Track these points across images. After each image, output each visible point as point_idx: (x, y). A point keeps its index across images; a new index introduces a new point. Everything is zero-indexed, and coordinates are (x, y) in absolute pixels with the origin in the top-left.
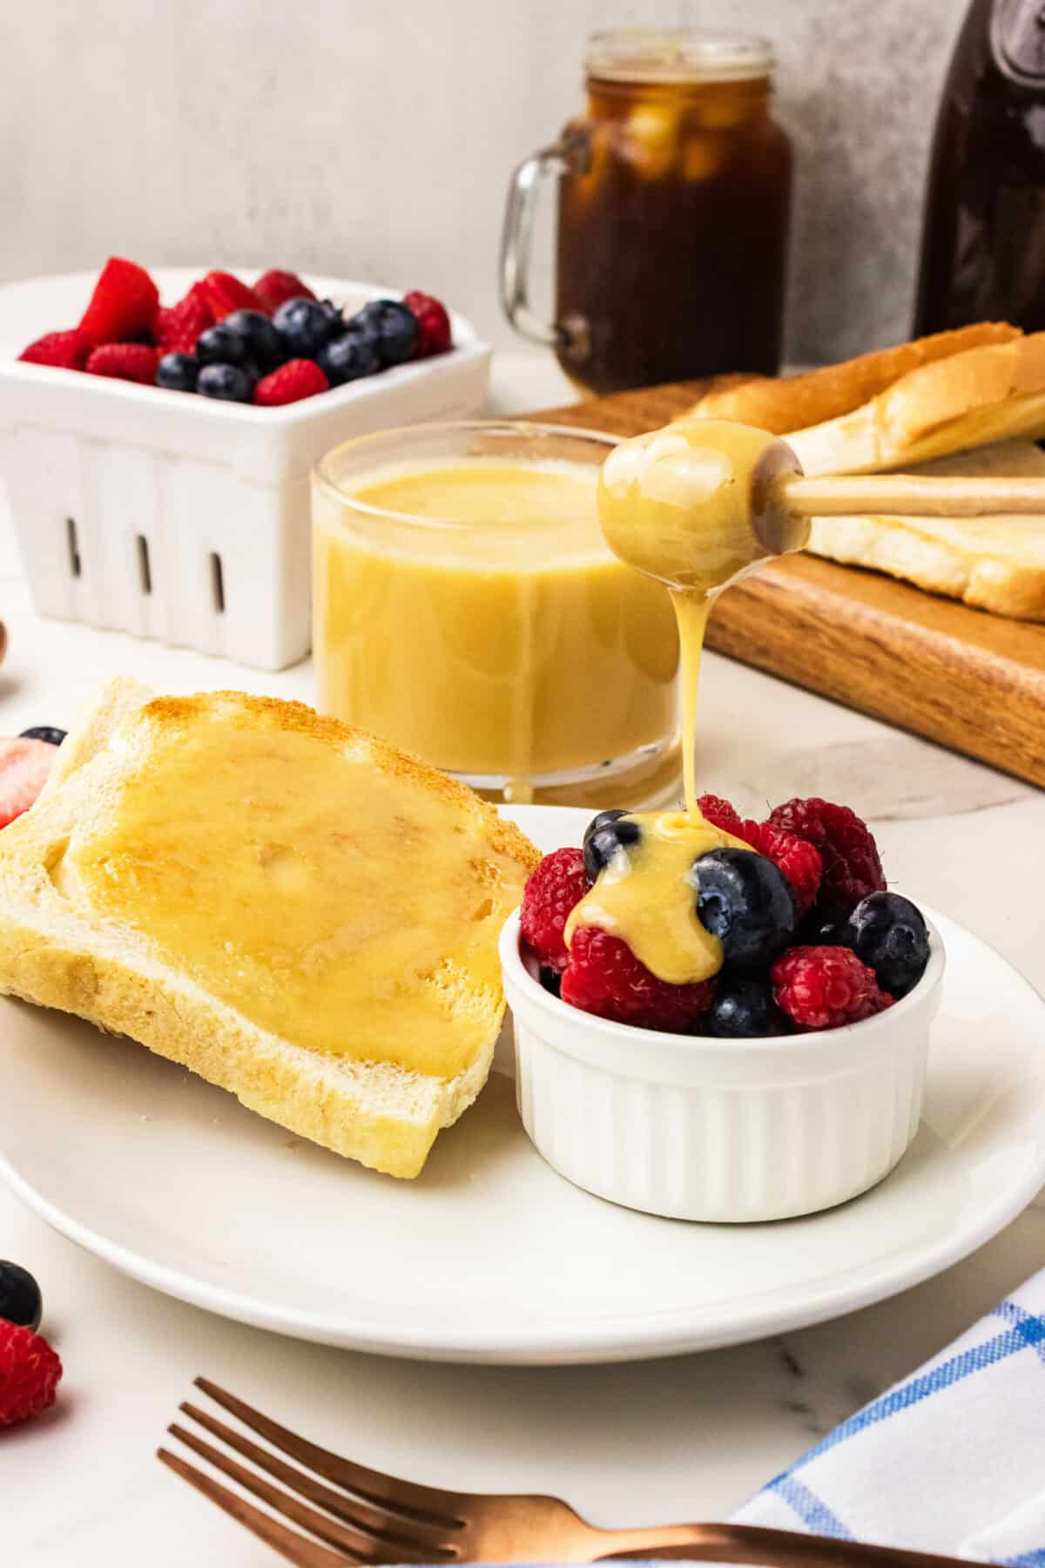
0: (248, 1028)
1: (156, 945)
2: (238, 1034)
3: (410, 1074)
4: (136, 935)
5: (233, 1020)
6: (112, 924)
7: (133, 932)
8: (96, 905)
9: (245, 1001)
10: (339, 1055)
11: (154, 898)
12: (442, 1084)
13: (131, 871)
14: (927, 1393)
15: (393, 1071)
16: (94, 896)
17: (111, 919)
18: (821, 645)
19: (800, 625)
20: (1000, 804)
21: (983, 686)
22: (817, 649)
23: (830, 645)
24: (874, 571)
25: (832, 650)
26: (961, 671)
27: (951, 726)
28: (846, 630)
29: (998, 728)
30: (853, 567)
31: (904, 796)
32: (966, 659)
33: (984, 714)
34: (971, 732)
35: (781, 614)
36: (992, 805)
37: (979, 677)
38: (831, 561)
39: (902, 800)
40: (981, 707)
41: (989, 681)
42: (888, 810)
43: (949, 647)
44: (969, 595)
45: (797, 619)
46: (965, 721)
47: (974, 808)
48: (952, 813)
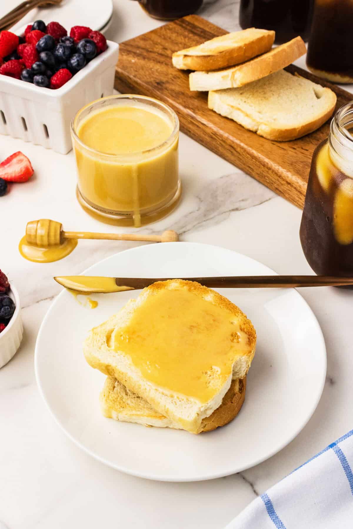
18: (217, 144)
19: (212, 137)
20: (267, 201)
21: (262, 167)
22: (216, 144)
23: (220, 145)
24: (232, 120)
25: (220, 146)
26: (256, 161)
27: (254, 174)
28: (224, 142)
29: (266, 178)
30: (226, 118)
31: (241, 199)
32: (258, 158)
33: (262, 173)
34: (259, 177)
35: (206, 133)
36: (264, 202)
37: (261, 164)
38: (220, 115)
39: (240, 201)
40: (262, 172)
41: (264, 166)
42: (236, 205)
43: (253, 153)
44: (258, 133)
45: (211, 135)
46: (257, 174)
47: (260, 203)
48: (254, 206)
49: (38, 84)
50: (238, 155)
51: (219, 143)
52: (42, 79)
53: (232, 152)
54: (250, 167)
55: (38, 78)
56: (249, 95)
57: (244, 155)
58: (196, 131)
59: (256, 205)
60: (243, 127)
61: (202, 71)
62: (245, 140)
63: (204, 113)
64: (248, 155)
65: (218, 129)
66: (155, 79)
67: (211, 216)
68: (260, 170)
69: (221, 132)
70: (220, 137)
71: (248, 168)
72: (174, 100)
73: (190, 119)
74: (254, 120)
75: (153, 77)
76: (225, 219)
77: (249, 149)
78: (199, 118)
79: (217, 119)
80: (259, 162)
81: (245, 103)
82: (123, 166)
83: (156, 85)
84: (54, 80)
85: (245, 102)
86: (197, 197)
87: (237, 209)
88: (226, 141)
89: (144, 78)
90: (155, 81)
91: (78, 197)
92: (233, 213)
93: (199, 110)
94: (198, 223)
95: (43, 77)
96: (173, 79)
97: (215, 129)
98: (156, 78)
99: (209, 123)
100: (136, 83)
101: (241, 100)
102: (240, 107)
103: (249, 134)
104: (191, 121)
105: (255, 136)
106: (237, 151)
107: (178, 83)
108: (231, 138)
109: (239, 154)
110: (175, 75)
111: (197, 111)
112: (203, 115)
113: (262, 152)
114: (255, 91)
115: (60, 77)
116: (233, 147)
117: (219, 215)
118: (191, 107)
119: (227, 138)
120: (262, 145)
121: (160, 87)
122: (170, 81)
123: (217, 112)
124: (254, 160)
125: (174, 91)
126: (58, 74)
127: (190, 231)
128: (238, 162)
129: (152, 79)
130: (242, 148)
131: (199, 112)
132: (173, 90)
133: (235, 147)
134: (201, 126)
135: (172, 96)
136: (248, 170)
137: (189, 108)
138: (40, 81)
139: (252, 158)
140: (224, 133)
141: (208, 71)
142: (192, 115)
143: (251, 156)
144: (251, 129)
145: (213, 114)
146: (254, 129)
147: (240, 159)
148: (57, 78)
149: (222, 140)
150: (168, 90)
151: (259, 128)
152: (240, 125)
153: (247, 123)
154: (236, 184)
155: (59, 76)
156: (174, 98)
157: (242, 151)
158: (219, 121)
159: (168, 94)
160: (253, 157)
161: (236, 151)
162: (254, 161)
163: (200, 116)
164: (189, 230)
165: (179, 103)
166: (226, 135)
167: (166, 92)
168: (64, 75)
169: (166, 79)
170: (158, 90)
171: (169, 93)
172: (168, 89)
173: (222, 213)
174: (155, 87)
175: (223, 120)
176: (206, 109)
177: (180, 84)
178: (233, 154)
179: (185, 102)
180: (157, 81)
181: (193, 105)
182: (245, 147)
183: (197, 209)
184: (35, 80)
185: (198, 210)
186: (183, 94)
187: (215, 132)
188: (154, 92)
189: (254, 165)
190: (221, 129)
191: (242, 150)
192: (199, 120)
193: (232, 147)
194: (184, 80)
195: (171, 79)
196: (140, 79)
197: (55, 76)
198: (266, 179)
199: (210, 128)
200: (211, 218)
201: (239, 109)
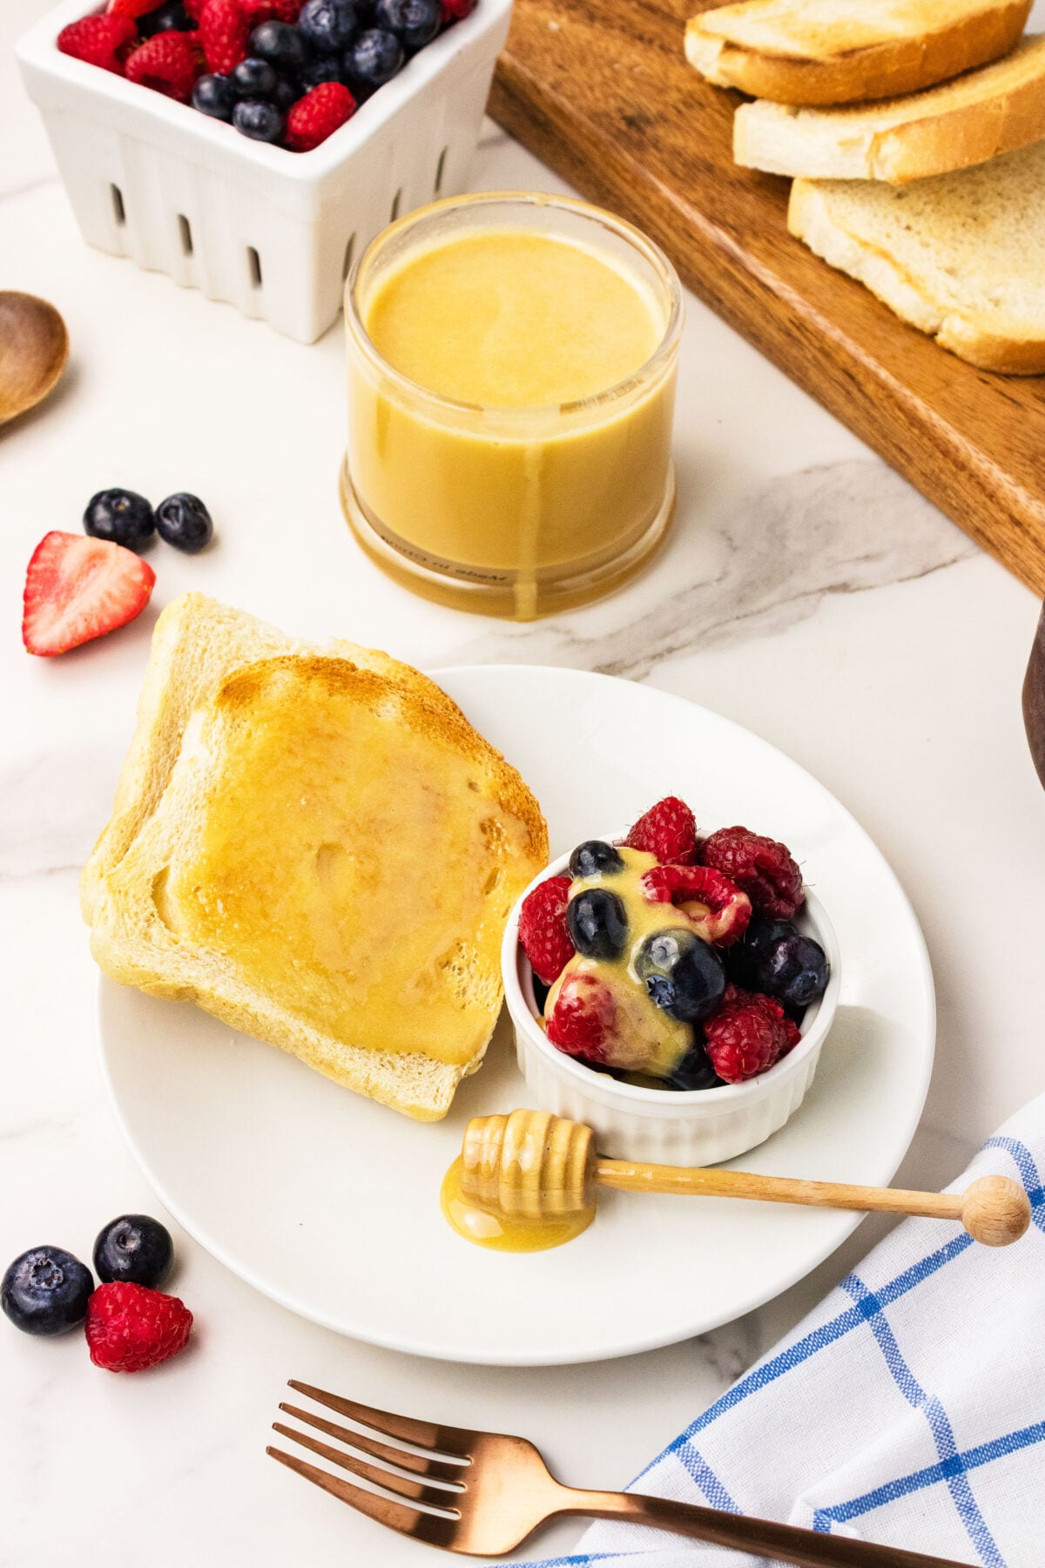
0: (312, 1035)
1: (242, 968)
2: (306, 1039)
3: (434, 1063)
4: (225, 960)
5: (301, 1030)
6: (207, 953)
7: (223, 958)
8: (195, 940)
9: (309, 1011)
10: (379, 1050)
11: (236, 926)
12: (457, 1069)
13: (219, 901)
14: (788, 1368)
15: (421, 1061)
16: (193, 929)
17: (207, 948)
18: (805, 357)
19: (789, 334)
20: (944, 565)
21: (941, 456)
22: (801, 358)
23: (813, 361)
24: (859, 284)
25: (815, 367)
26: (924, 434)
27: (911, 471)
28: (827, 355)
29: (949, 492)
30: (842, 274)
31: (861, 552)
32: (928, 425)
33: (938, 478)
34: (928, 485)
35: (772, 317)
36: (936, 568)
37: (937, 446)
38: (822, 260)
39: (858, 559)
40: (937, 470)
41: (946, 453)
42: (844, 574)
43: (915, 407)
44: (941, 338)
45: (786, 328)
46: (923, 474)
47: (920, 572)
48: (901, 580)
49: (249, 130)
50: (868, 405)
51: (809, 356)
52: (262, 116)
53: (849, 393)
54: (901, 450)
55: (249, 111)
56: (926, 203)
57: (885, 409)
58: (740, 303)
59: (909, 578)
60: (892, 313)
61: (780, 102)
62: (894, 357)
63: (772, 249)
64: (899, 414)
65: (813, 311)
66: (623, 105)
67: (764, 602)
68: (932, 465)
69: (821, 322)
70: (817, 338)
71: (894, 451)
72: (678, 192)
73: (723, 262)
74: (930, 299)
75: (615, 96)
76: (802, 618)
77: (905, 392)
78: (753, 263)
79: (811, 275)
80: (930, 439)
81: (906, 232)
82: (497, 444)
83: (623, 126)
84: (299, 121)
85: (908, 228)
86: (723, 533)
87: (844, 588)
88: (834, 354)
89: (585, 97)
90: (620, 110)
91: (344, 502)
92: (830, 598)
93: (755, 235)
94: (718, 625)
95: (265, 111)
96: (681, 107)
97: (803, 308)
98: (625, 101)
99: (785, 286)
100: (559, 111)
101: (898, 220)
102: (887, 245)
103: (907, 340)
104: (726, 269)
105: (926, 349)
106: (866, 395)
107: (698, 125)
108: (851, 346)
109: (872, 403)
110: (691, 94)
111: (749, 239)
112: (769, 256)
113: (945, 406)
114: (944, 191)
115: (320, 110)
116: (852, 378)
117: (783, 601)
118: (731, 222)
119: (839, 347)
120: (948, 384)
121: (635, 135)
122: (672, 114)
123: (815, 250)
124: (916, 431)
125: (680, 154)
126: (313, 101)
127: (687, 650)
128: (865, 426)
129: (613, 103)
130: (882, 386)
131: (756, 244)
132: (676, 152)
133: (860, 378)
134: (758, 291)
135: (674, 174)
136: (894, 457)
137: (723, 225)
138: (256, 121)
139: (912, 424)
140: (829, 326)
141: (798, 105)
142: (732, 250)
143: (907, 416)
144: (918, 324)
145: (802, 255)
146: (927, 328)
147: (872, 420)
148: (310, 114)
149: (822, 350)
150: (659, 150)
151: (945, 326)
152: (885, 306)
153: (907, 304)
154: (852, 499)
155: (317, 107)
156: (678, 184)
157: (881, 394)
158: (819, 282)
159: (659, 165)
160: (914, 420)
161: (861, 391)
162: (914, 434)
163: (758, 257)
164: (684, 646)
165: (695, 204)
166: (835, 334)
167: (653, 156)
168: (330, 104)
169: (660, 107)
170: (627, 149)
171: (662, 161)
172: (660, 146)
173: (795, 598)
174: (619, 136)
175: (830, 277)
176: (781, 234)
177: (702, 129)
178: (852, 398)
179: (712, 200)
180: (629, 112)
181: (739, 213)
182: (892, 382)
183: (717, 575)
184: (239, 117)
185: (719, 580)
186: (710, 168)
187: (799, 318)
188: (615, 154)
189: (915, 445)
190: (822, 310)
191: (881, 391)
192: (753, 270)
193: (851, 376)
194: (717, 117)
195: (676, 108)
196: (571, 98)
197: (302, 107)
198: (949, 496)
199: (787, 304)
200: (759, 612)
201: (885, 255)
